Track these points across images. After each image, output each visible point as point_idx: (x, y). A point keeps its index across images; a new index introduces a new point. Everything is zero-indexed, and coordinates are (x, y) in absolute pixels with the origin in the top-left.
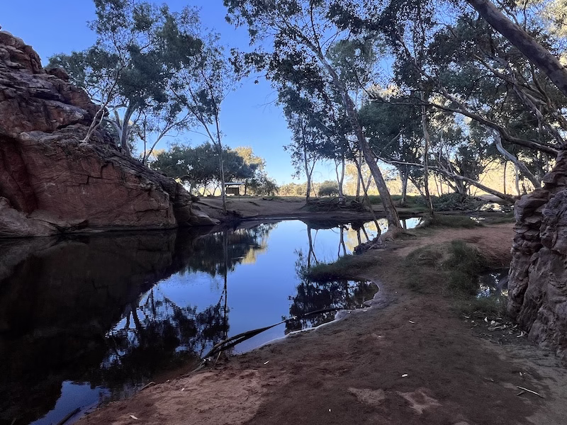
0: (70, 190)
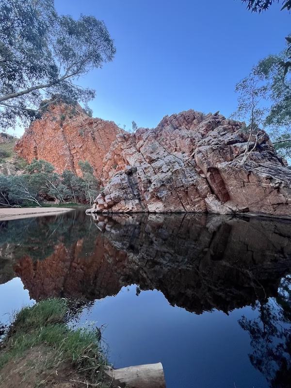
0: (239, 190)
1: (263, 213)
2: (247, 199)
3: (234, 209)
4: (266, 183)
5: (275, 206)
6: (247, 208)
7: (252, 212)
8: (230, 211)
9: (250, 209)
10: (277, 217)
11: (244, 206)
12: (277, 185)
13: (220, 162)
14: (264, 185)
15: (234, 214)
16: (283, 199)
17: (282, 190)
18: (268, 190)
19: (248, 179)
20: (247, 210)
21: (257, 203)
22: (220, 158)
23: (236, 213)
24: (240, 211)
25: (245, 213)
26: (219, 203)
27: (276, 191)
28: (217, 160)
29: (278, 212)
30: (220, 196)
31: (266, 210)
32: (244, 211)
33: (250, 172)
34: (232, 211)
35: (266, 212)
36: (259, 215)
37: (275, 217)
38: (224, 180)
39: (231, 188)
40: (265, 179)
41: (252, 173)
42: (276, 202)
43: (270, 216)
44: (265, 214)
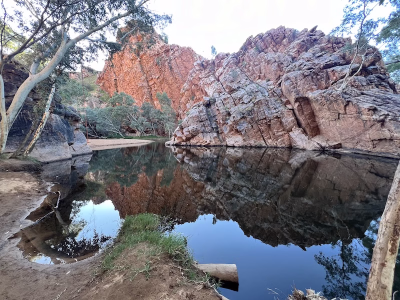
1: (359, 150)
2: (341, 134)
3: (323, 144)
4: (368, 115)
5: (375, 142)
6: (340, 144)
7: (346, 148)
8: (318, 146)
9: (343, 145)
10: (375, 154)
11: (336, 141)
12: (382, 118)
13: (312, 90)
14: (364, 117)
15: (323, 150)
16: (387, 134)
17: (387, 124)
18: (369, 124)
19: (345, 110)
20: (339, 146)
21: (353, 138)
22: (313, 85)
23: (325, 149)
24: (331, 147)
25: (337, 150)
26: (306, 138)
27: (379, 125)
28: (309, 89)
29: (378, 149)
30: (307, 130)
31: (362, 146)
32: (335, 147)
33: (348, 102)
34: (321, 146)
35: (363, 148)
36: (354, 152)
37: (373, 154)
38: (315, 111)
39: (321, 121)
40: (367, 110)
41: (350, 103)
42: (377, 137)
43: (368, 154)
44: (362, 150)
